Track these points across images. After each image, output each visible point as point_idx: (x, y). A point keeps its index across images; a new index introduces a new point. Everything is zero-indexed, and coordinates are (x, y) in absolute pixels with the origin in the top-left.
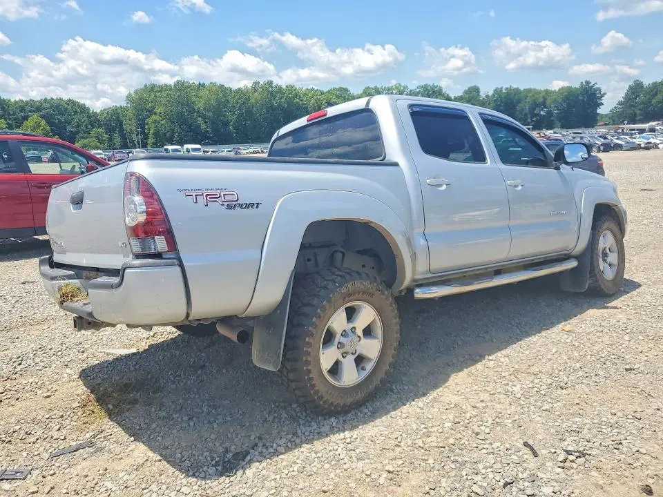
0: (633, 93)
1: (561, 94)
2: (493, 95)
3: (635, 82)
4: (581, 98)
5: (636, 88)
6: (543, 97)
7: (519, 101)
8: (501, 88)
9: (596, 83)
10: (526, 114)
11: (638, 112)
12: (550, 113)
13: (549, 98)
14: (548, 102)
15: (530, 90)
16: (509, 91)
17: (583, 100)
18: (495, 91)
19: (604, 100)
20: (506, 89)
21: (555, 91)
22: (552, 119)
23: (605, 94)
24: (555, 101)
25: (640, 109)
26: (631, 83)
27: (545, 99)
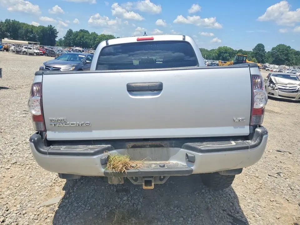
0: (69, 34)
1: (40, 28)
2: (5, 22)
3: (70, 29)
4: (48, 32)
5: (70, 32)
6: (31, 29)
7: (19, 28)
8: (10, 20)
9: (54, 27)
10: (23, 35)
11: (71, 42)
12: (34, 36)
13: (34, 29)
14: (34, 31)
15: (24, 24)
16: (14, 22)
17: (49, 33)
18: (6, 20)
19: (58, 35)
20: (12, 21)
21: (36, 27)
22: (36, 39)
23: (58, 32)
24: (37, 32)
25: (72, 41)
26: (68, 30)
27: (32, 30)
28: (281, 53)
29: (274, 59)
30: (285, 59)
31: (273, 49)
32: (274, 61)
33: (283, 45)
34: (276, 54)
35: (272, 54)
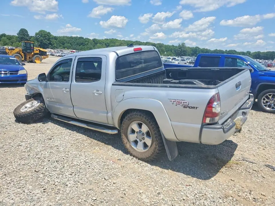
28: (44, 38)
29: (40, 43)
30: (48, 43)
31: (36, 34)
32: (39, 45)
33: (44, 31)
34: (40, 39)
35: (36, 39)
